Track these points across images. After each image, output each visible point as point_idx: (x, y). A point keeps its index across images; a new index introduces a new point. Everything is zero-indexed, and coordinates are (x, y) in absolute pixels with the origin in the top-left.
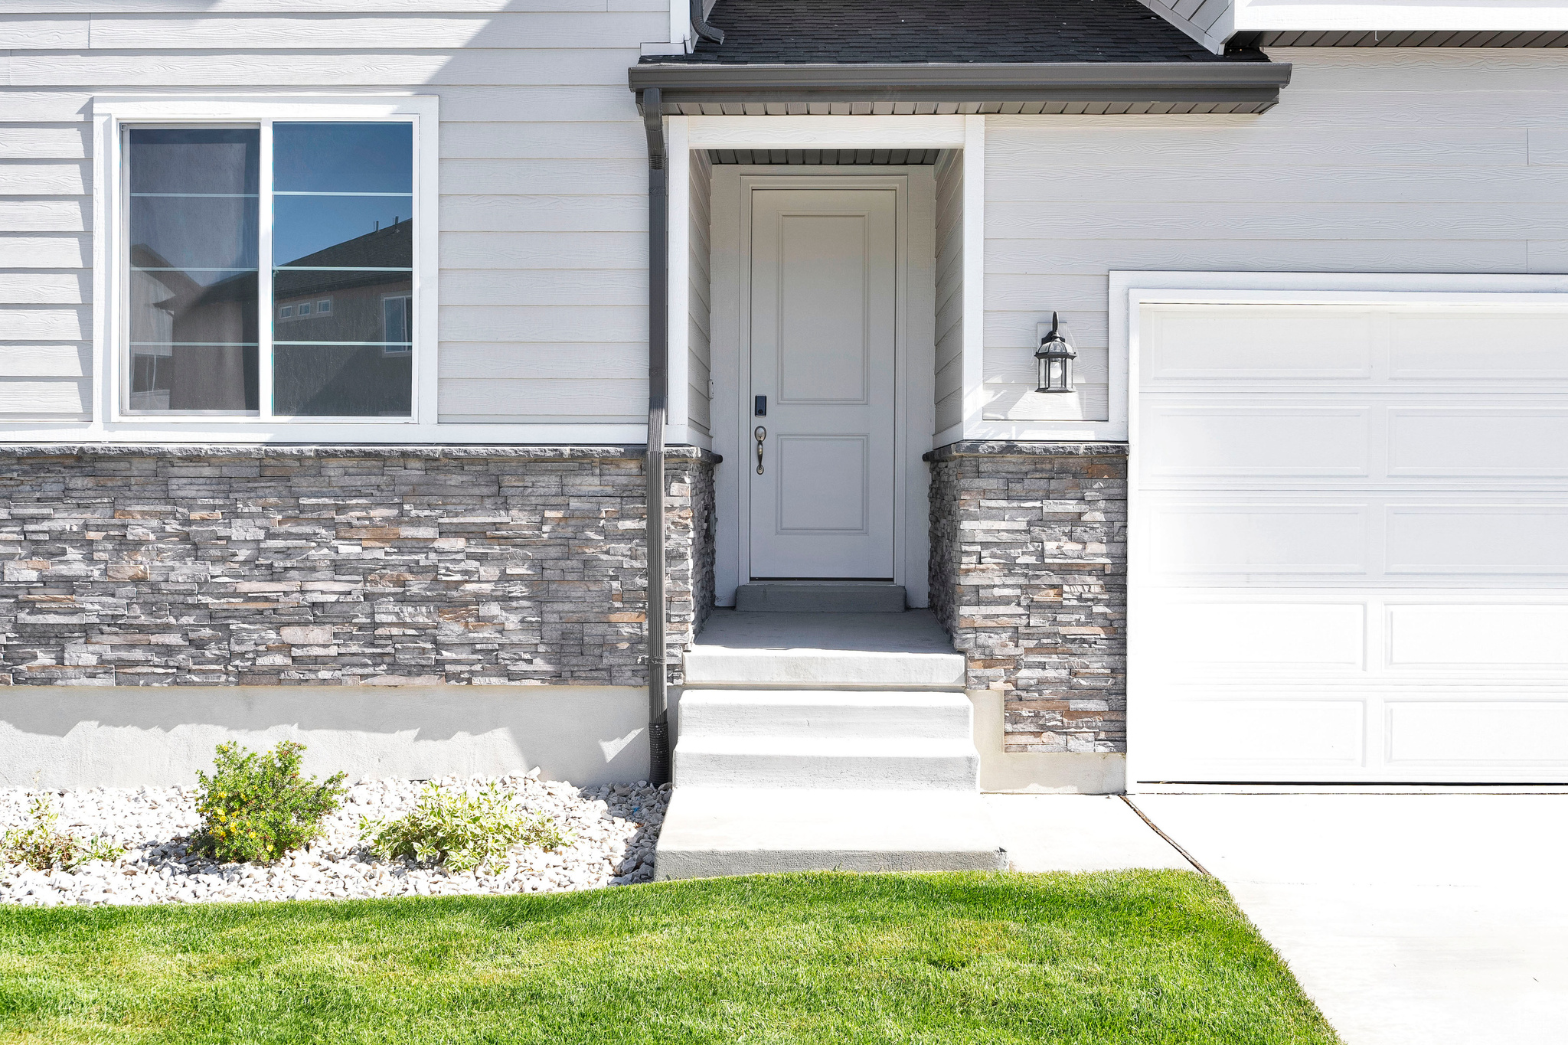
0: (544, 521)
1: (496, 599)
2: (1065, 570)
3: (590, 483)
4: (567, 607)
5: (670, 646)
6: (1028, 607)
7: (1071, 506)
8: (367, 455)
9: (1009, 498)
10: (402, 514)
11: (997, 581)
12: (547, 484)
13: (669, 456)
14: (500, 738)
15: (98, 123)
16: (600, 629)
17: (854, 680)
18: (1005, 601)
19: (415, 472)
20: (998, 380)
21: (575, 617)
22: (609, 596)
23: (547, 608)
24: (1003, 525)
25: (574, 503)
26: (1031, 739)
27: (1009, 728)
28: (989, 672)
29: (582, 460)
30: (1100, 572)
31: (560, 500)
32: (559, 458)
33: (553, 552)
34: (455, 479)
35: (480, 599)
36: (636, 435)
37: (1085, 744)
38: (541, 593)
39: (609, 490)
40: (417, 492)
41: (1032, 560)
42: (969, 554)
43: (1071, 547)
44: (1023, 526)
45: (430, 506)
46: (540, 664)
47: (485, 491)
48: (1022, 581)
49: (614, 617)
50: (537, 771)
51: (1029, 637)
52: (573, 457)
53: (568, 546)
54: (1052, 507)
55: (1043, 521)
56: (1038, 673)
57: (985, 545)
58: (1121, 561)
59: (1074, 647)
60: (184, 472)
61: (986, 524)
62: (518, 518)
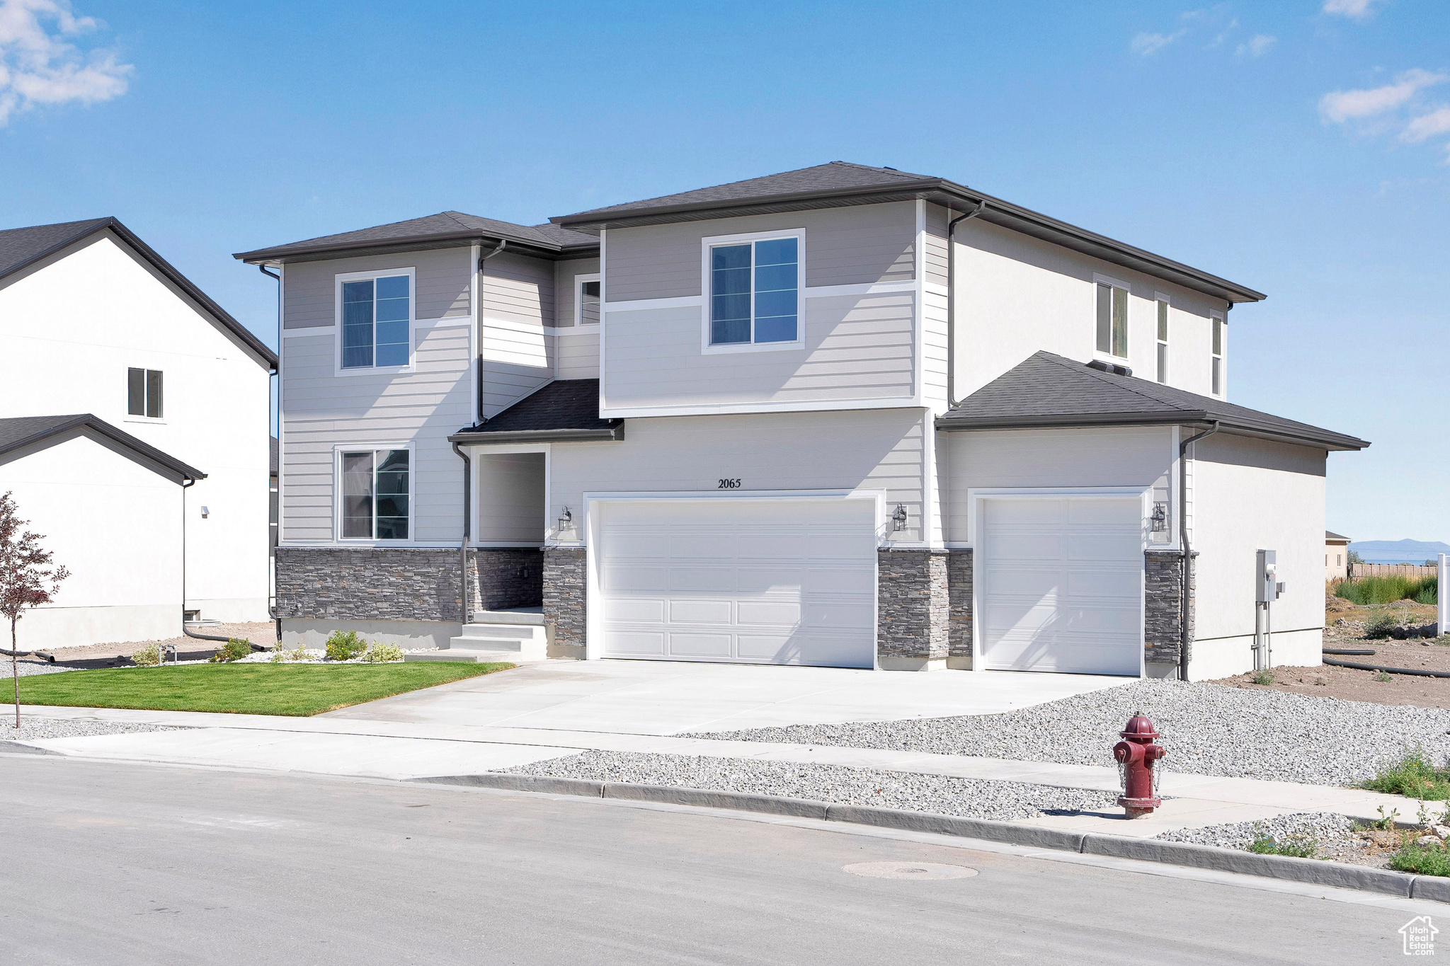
0: (439, 571)
1: (428, 595)
2: (571, 587)
3: (450, 559)
4: (445, 597)
5: (469, 610)
6: (561, 599)
7: (572, 567)
8: (396, 551)
9: (556, 565)
10: (406, 568)
11: (552, 591)
12: (441, 559)
13: (467, 552)
14: (430, 637)
15: (336, 451)
16: (454, 604)
17: (516, 622)
18: (555, 597)
19: (408, 557)
20: (554, 527)
21: (447, 601)
22: (456, 595)
23: (440, 598)
24: (554, 573)
25: (447, 566)
26: (561, 641)
27: (556, 638)
28: (550, 620)
29: (448, 552)
30: (579, 588)
31: (443, 564)
32: (441, 552)
33: (442, 581)
34: (418, 558)
35: (424, 594)
36: (459, 544)
37: (576, 643)
38: (439, 593)
39: (455, 562)
40: (408, 562)
41: (562, 584)
42: (545, 582)
43: (572, 580)
44: (560, 574)
45: (412, 566)
46: (438, 615)
47: (425, 562)
48: (559, 591)
49: (457, 601)
50: (438, 648)
51: (561, 609)
52: (445, 552)
53: (446, 578)
54: (567, 567)
55: (565, 572)
56: (563, 620)
57: (550, 579)
58: (585, 584)
59: (573, 612)
60: (354, 556)
61: (550, 573)
62: (432, 570)
